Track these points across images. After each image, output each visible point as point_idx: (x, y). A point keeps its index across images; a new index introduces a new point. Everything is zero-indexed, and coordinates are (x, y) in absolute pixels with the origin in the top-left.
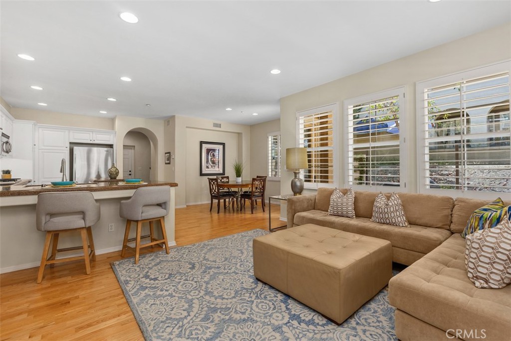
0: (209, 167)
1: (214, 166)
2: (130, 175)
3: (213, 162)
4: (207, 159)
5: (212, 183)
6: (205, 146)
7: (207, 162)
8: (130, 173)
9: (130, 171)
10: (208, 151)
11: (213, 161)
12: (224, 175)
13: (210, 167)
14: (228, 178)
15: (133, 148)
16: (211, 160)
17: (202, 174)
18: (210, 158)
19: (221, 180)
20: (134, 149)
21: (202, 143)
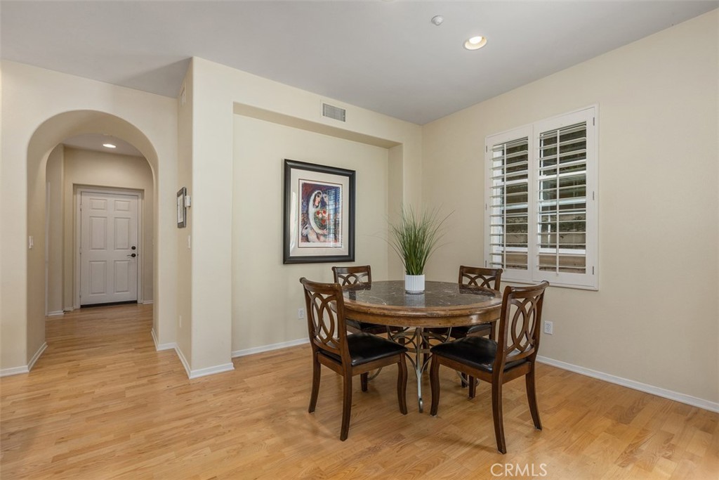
0: (310, 237)
1: (324, 235)
2: (133, 255)
3: (322, 224)
4: (305, 214)
5: (319, 302)
6: (297, 176)
7: (305, 222)
8: (134, 252)
9: (134, 248)
10: (308, 190)
11: (323, 220)
12: (353, 260)
13: (312, 237)
14: (367, 270)
15: (140, 194)
16: (316, 218)
17: (287, 259)
18: (312, 210)
19: (346, 280)
20: (143, 198)
21: (288, 166)
